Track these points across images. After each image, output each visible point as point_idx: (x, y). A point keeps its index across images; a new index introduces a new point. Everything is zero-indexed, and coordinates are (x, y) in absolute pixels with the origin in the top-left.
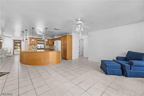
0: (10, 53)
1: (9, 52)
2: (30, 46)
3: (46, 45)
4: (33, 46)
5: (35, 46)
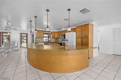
0: (17, 47)
1: (16, 45)
2: (36, 39)
3: (53, 38)
4: (40, 40)
5: (41, 39)
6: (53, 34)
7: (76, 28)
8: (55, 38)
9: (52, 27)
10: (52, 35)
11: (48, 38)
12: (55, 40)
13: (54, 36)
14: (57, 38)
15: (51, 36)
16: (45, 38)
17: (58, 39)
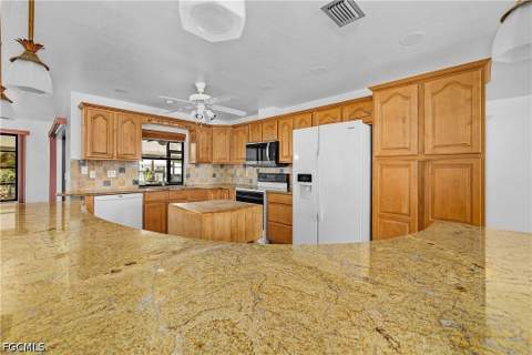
2: (84, 170)
3: (198, 163)
4: (112, 174)
6: (202, 136)
7: (370, 98)
8: (214, 166)
9: (201, 86)
10: (193, 146)
11: (164, 163)
12: (214, 176)
13: (210, 149)
14: (222, 166)
15: (191, 150)
16: (149, 161)
17: (231, 171)
